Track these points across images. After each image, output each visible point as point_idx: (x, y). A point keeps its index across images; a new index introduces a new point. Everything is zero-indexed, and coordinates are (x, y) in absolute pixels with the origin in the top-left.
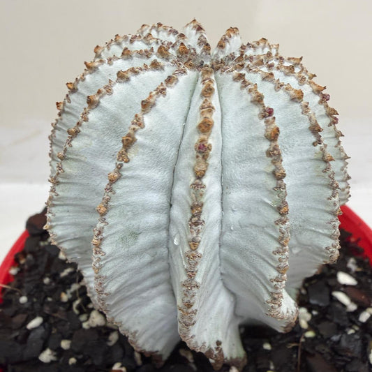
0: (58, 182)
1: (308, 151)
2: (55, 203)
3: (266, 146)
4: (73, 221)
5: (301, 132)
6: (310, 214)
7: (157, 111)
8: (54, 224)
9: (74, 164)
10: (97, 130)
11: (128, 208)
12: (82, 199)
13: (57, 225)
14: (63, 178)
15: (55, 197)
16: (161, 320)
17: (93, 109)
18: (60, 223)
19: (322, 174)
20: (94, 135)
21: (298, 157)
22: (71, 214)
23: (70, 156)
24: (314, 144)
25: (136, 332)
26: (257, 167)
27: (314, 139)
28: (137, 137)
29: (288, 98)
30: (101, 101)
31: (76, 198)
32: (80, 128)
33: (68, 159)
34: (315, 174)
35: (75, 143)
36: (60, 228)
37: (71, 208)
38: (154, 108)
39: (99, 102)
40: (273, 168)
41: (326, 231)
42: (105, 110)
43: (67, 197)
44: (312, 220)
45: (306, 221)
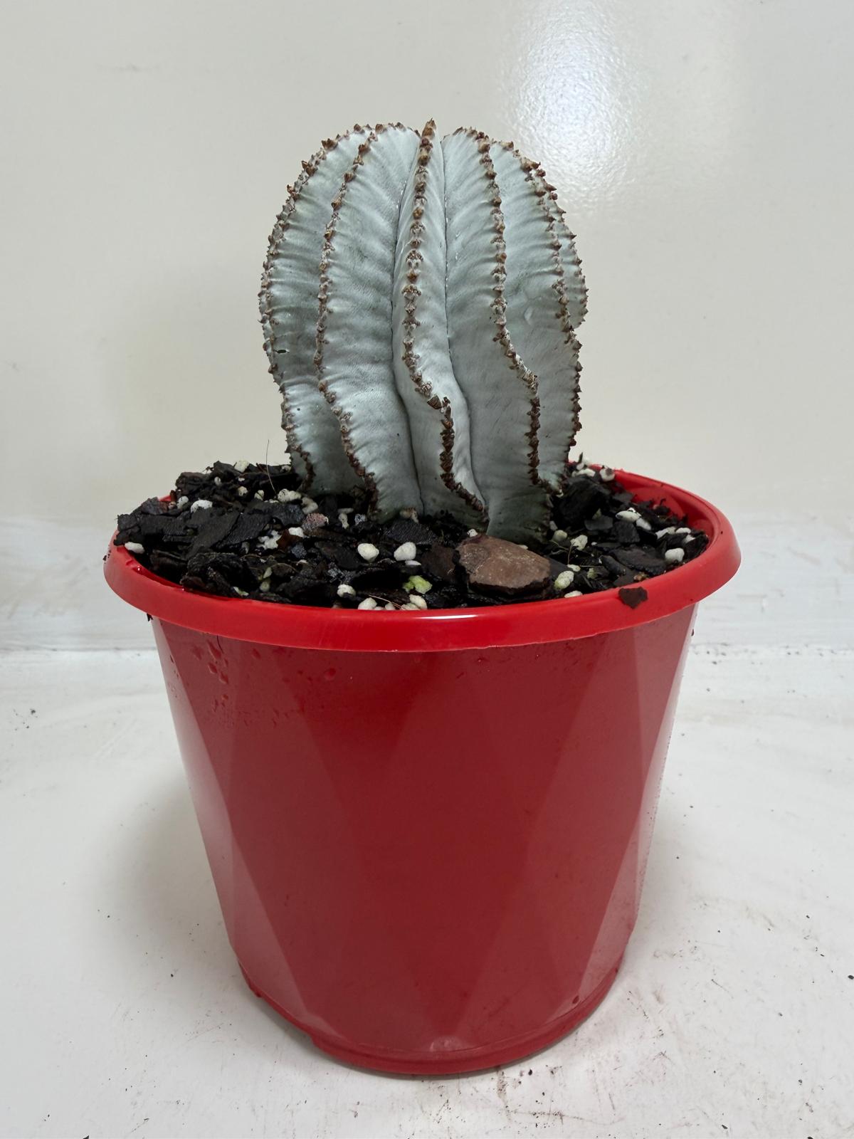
0: (288, 224)
1: (521, 187)
2: (280, 251)
3: (480, 157)
4: (292, 279)
5: (514, 172)
6: (534, 254)
7: (388, 136)
8: (274, 280)
9: (307, 206)
10: (332, 170)
11: (358, 216)
12: (307, 251)
13: (276, 282)
14: (294, 220)
15: (282, 242)
16: (379, 423)
17: (331, 151)
18: (279, 280)
19: (538, 207)
20: (330, 174)
21: (514, 195)
22: (292, 271)
23: (304, 196)
24: (526, 180)
25: (350, 414)
26: (473, 178)
27: (526, 176)
28: (371, 147)
29: (501, 148)
30: (339, 143)
31: (301, 248)
32: (318, 167)
33: (303, 198)
34: (532, 209)
35: (311, 181)
36: (279, 287)
37: (293, 262)
38: (385, 133)
39: (337, 144)
40: (486, 171)
41: (550, 268)
42: (342, 152)
43: (293, 245)
44: (536, 260)
45: (532, 264)
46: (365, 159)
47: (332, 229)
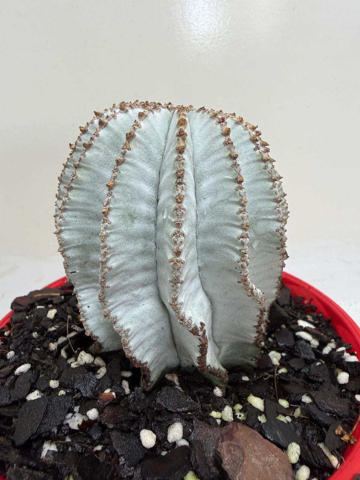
0: (72, 187)
1: (251, 155)
2: (66, 207)
4: (78, 226)
5: (245, 143)
6: (261, 205)
8: (63, 228)
9: (85, 172)
10: (104, 144)
12: (88, 205)
13: (65, 229)
14: (76, 183)
15: (67, 200)
17: (102, 128)
18: (68, 228)
19: (264, 170)
20: (102, 147)
21: (245, 161)
22: (77, 220)
23: (83, 165)
24: (255, 150)
25: (128, 330)
27: (254, 146)
28: (136, 134)
29: (234, 122)
30: (109, 122)
31: (83, 203)
32: (93, 142)
33: (82, 167)
34: (259, 172)
35: (87, 154)
36: (67, 232)
37: (78, 214)
39: (107, 123)
40: (229, 153)
42: (111, 129)
43: (76, 202)
44: (263, 210)
45: (259, 212)
46: (132, 145)
47: (108, 207)
